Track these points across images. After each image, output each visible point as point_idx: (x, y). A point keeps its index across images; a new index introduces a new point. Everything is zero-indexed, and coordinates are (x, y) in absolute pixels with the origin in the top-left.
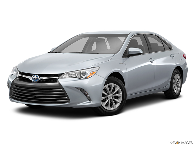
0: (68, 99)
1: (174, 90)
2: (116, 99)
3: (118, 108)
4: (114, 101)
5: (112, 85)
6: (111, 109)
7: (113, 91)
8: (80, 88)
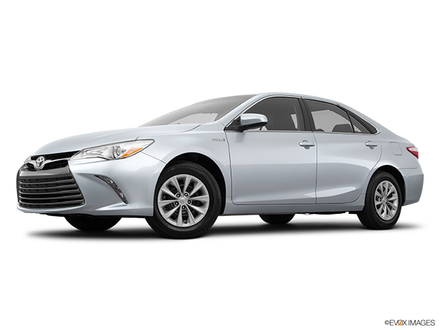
0: (82, 198)
1: (379, 212)
2: (196, 206)
3: (200, 224)
4: (192, 210)
5: (185, 178)
6: (185, 225)
7: (190, 190)
8: (106, 177)
